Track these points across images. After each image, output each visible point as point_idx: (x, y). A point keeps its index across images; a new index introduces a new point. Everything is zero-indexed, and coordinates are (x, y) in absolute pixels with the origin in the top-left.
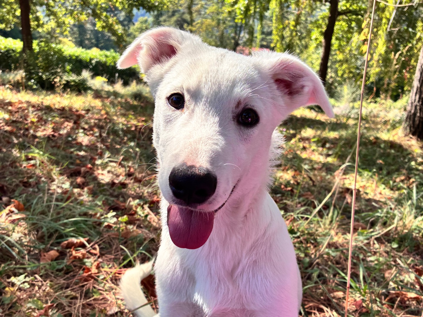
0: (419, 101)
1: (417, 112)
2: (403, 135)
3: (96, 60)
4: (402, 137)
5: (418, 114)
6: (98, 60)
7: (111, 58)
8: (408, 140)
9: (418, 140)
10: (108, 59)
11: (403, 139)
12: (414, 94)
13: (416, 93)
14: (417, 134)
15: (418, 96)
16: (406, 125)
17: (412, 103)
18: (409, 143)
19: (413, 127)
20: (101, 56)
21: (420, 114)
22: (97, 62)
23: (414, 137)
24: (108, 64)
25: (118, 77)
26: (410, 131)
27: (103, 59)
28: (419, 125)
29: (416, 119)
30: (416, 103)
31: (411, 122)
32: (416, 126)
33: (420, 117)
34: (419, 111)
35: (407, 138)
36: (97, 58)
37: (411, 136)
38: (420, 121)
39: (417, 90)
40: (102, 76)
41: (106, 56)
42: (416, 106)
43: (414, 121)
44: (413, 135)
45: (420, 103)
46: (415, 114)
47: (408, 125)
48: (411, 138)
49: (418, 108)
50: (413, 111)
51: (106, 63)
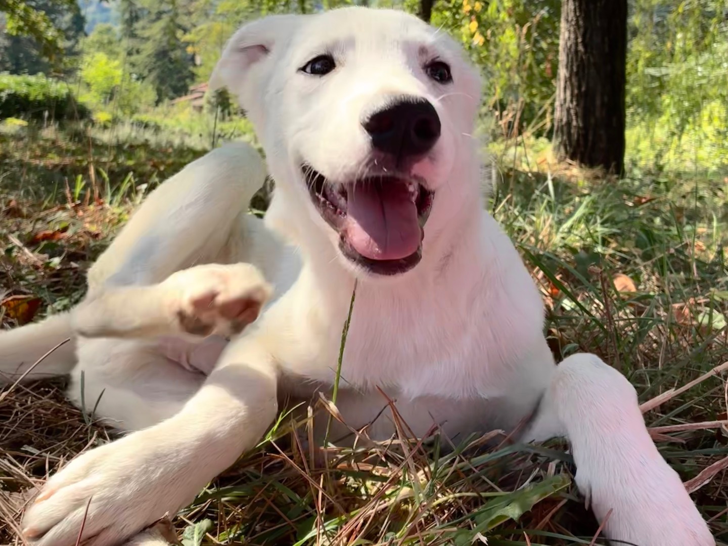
0: (572, 101)
1: (572, 120)
2: (556, 161)
3: (7, 92)
4: (555, 164)
5: (574, 123)
6: (13, 91)
7: (37, 87)
8: (566, 169)
9: (581, 167)
10: (31, 89)
11: (558, 167)
12: (562, 90)
13: (565, 88)
14: (579, 156)
15: (568, 93)
16: (557, 143)
17: (561, 105)
18: (568, 173)
19: (570, 145)
20: (18, 84)
21: (577, 121)
22: (9, 95)
23: (574, 163)
24: (31, 98)
25: (49, 118)
26: (567, 152)
27: (23, 90)
28: (578, 140)
29: (573, 131)
30: (568, 104)
31: (565, 138)
32: (574, 143)
33: (578, 127)
34: (574, 117)
35: (563, 166)
36: (10, 88)
37: (569, 161)
38: (579, 135)
39: (566, 82)
40: (18, 118)
41: (29, 85)
42: (568, 110)
43: (569, 135)
44: (572, 158)
45: (575, 103)
46: (569, 123)
47: (560, 143)
48: (570, 164)
49: (572, 112)
50: (565, 120)
51: (27, 96)
